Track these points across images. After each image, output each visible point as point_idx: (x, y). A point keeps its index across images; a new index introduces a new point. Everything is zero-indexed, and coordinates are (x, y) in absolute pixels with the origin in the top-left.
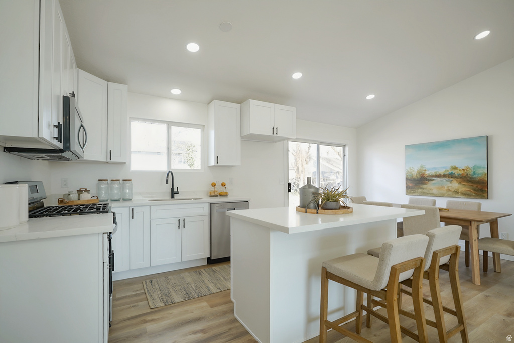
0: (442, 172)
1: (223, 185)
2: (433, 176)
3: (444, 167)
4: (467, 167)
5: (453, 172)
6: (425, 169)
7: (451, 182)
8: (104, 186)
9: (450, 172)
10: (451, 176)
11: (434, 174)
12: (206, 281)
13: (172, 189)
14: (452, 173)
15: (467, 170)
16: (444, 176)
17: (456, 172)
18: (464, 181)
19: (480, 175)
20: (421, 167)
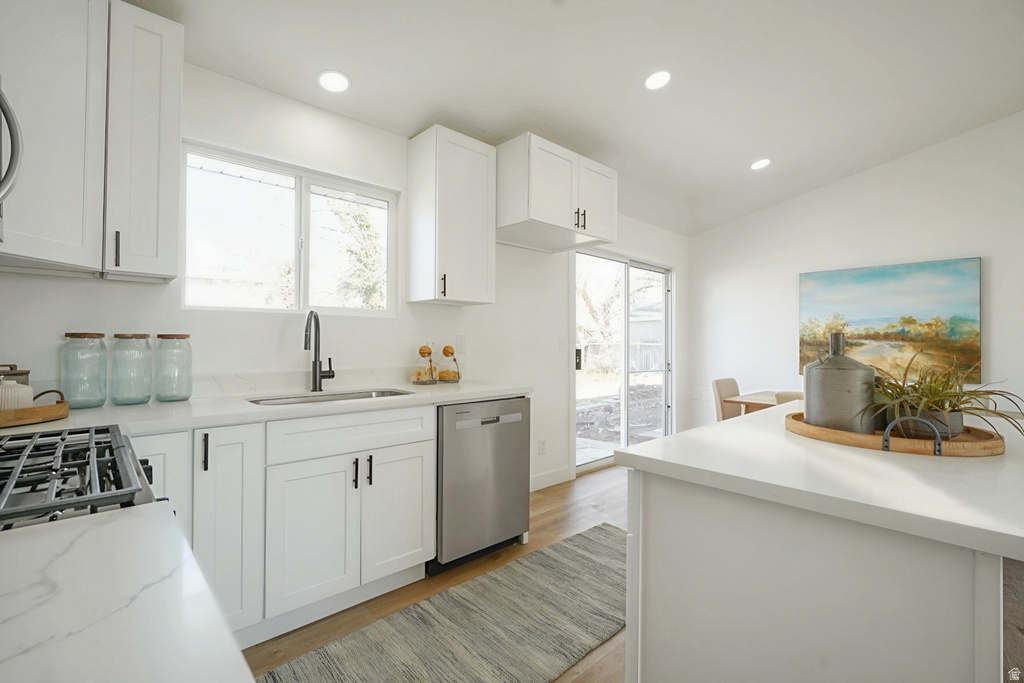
0: (881, 328)
1: (447, 352)
2: (860, 337)
3: (885, 320)
4: (938, 321)
5: (907, 329)
6: (843, 322)
7: (901, 348)
8: (86, 354)
9: (900, 328)
10: (902, 337)
11: (864, 333)
12: (460, 651)
13: (316, 363)
14: (903, 331)
15: (936, 326)
16: (887, 337)
17: (911, 329)
18: (931, 347)
19: (964, 336)
20: (834, 317)
